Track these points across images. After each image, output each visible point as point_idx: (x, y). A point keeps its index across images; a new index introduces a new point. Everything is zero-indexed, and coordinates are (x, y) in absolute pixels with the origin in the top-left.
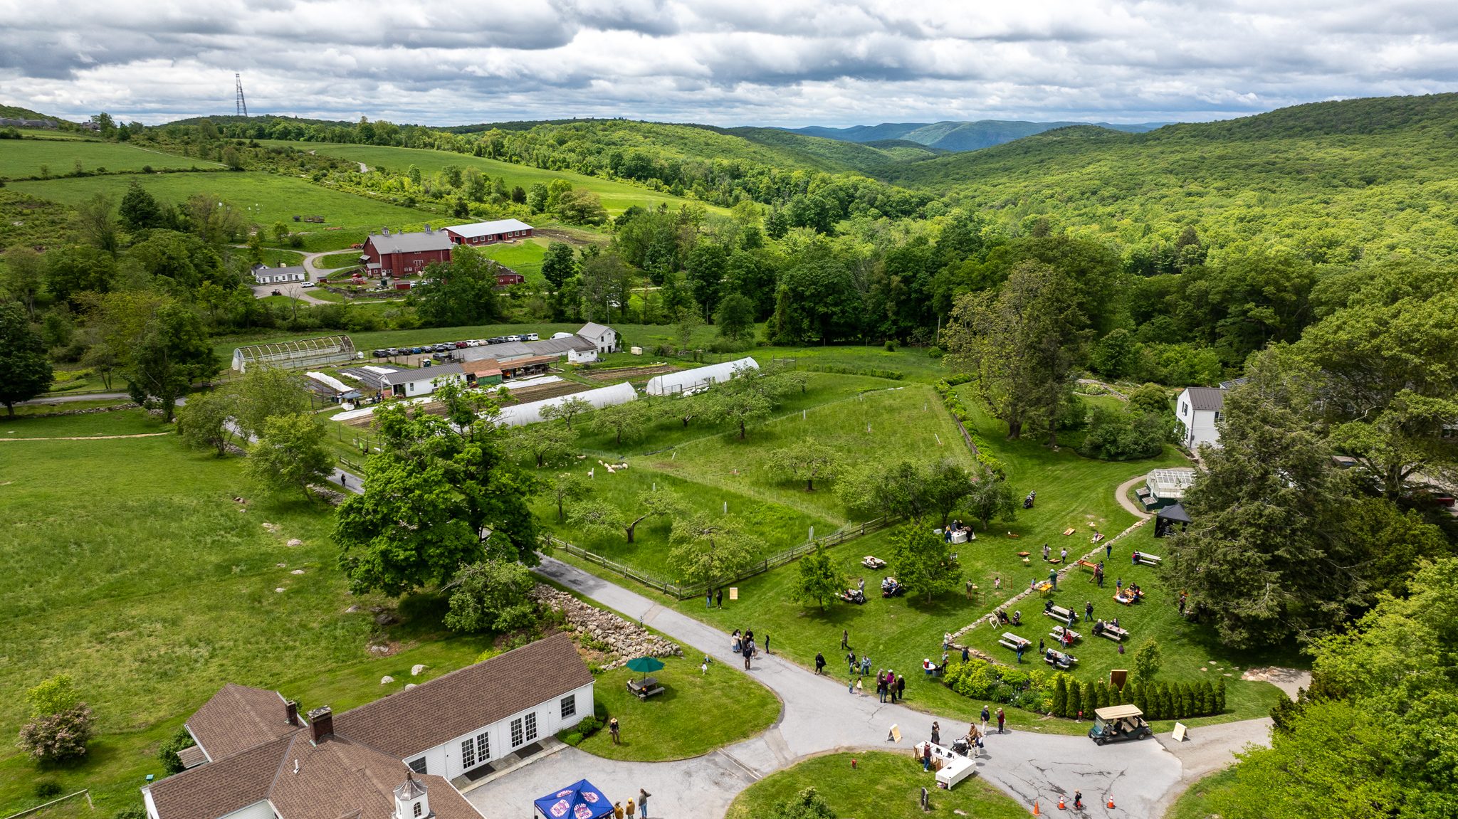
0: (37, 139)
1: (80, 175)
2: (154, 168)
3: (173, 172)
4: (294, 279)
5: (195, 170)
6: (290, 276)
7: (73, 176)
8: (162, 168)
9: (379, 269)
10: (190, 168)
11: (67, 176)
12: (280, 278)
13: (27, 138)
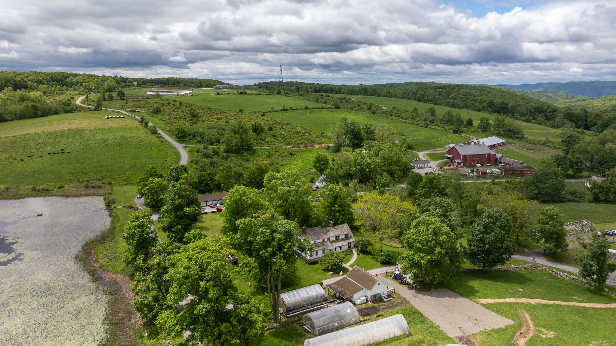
0: (251, 94)
1: (285, 110)
2: (309, 107)
3: (315, 109)
4: (426, 166)
5: (323, 108)
6: (425, 165)
7: (282, 110)
8: (311, 107)
9: (460, 163)
10: (321, 107)
11: (280, 111)
12: (421, 166)
13: (248, 94)
